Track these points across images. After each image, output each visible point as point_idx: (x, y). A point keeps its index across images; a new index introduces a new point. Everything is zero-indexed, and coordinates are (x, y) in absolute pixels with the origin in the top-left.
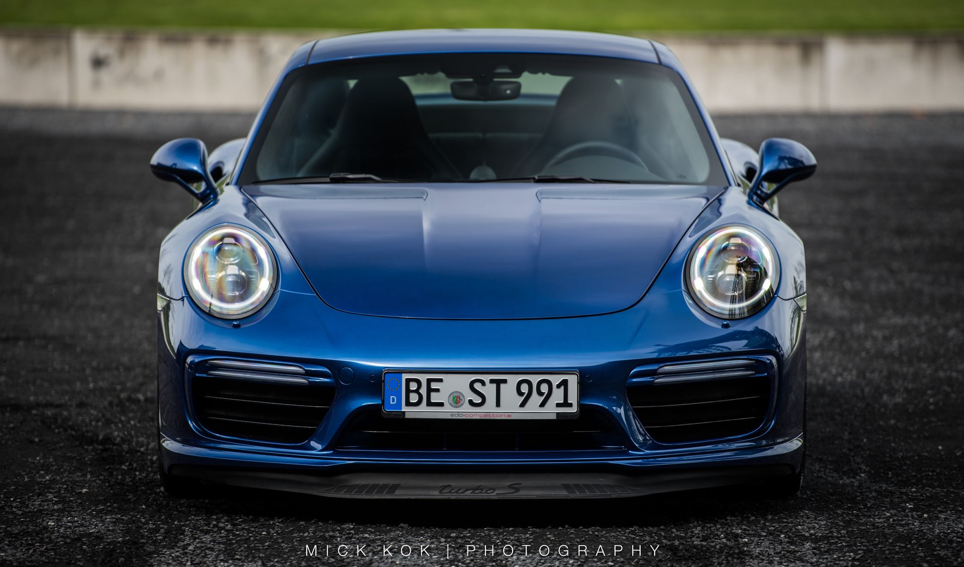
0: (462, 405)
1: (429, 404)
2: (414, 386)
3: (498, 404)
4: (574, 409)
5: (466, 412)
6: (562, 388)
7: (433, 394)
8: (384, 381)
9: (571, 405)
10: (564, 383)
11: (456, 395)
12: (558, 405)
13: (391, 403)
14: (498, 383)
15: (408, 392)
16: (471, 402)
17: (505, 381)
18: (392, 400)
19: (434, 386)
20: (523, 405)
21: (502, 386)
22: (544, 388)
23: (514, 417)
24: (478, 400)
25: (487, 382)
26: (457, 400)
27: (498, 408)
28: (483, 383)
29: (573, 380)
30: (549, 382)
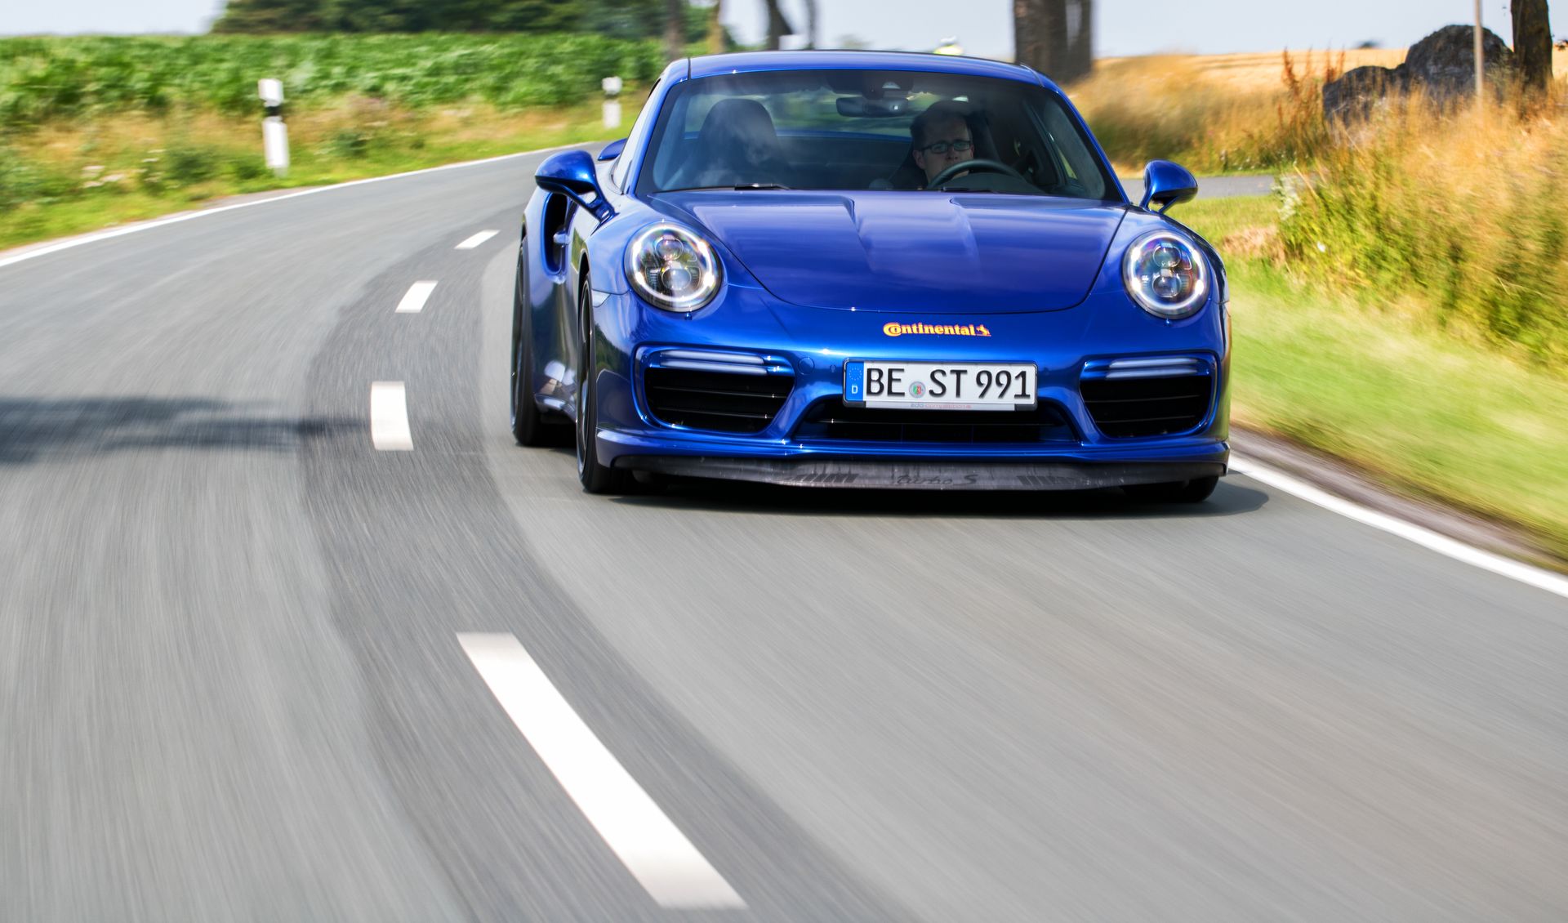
0: (923, 395)
1: (890, 392)
2: (875, 376)
3: (958, 394)
4: (1032, 401)
5: (927, 402)
6: (1021, 379)
7: (894, 384)
8: (846, 370)
9: (1028, 397)
10: (1023, 375)
11: (916, 385)
12: (1016, 396)
13: (853, 392)
14: (958, 373)
15: (869, 380)
16: (932, 392)
17: (965, 372)
18: (854, 389)
19: (895, 375)
20: (982, 395)
21: (963, 376)
22: (1003, 379)
23: (974, 408)
24: (938, 390)
25: (948, 372)
26: (918, 390)
27: (958, 399)
28: (944, 373)
29: (1031, 372)
30: (1008, 375)
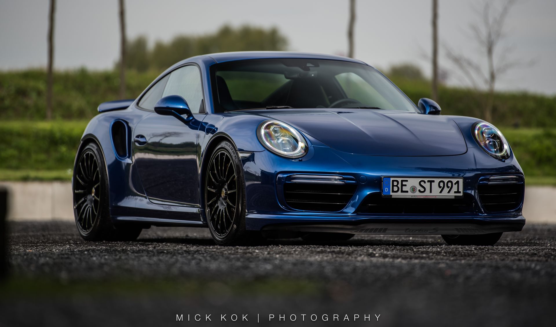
0: (416, 192)
1: (402, 191)
2: (395, 183)
3: (431, 192)
4: (461, 194)
5: (417, 195)
6: (457, 184)
7: (404, 187)
8: (383, 181)
9: (460, 192)
10: (458, 182)
11: (413, 187)
12: (455, 192)
14: (431, 182)
15: (393, 186)
16: (419, 191)
17: (434, 181)
18: (386, 190)
19: (404, 183)
20: (441, 192)
21: (433, 183)
22: (450, 185)
23: (437, 197)
24: (422, 190)
25: (426, 181)
26: (414, 189)
27: (431, 193)
28: (425, 182)
29: (461, 181)
30: (451, 182)
